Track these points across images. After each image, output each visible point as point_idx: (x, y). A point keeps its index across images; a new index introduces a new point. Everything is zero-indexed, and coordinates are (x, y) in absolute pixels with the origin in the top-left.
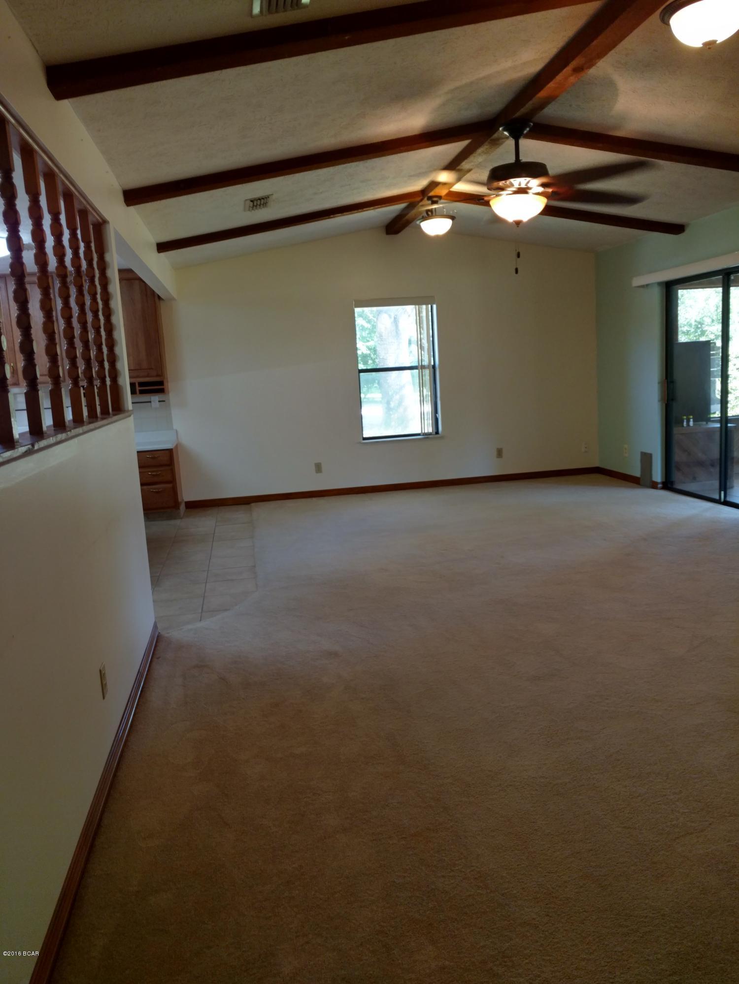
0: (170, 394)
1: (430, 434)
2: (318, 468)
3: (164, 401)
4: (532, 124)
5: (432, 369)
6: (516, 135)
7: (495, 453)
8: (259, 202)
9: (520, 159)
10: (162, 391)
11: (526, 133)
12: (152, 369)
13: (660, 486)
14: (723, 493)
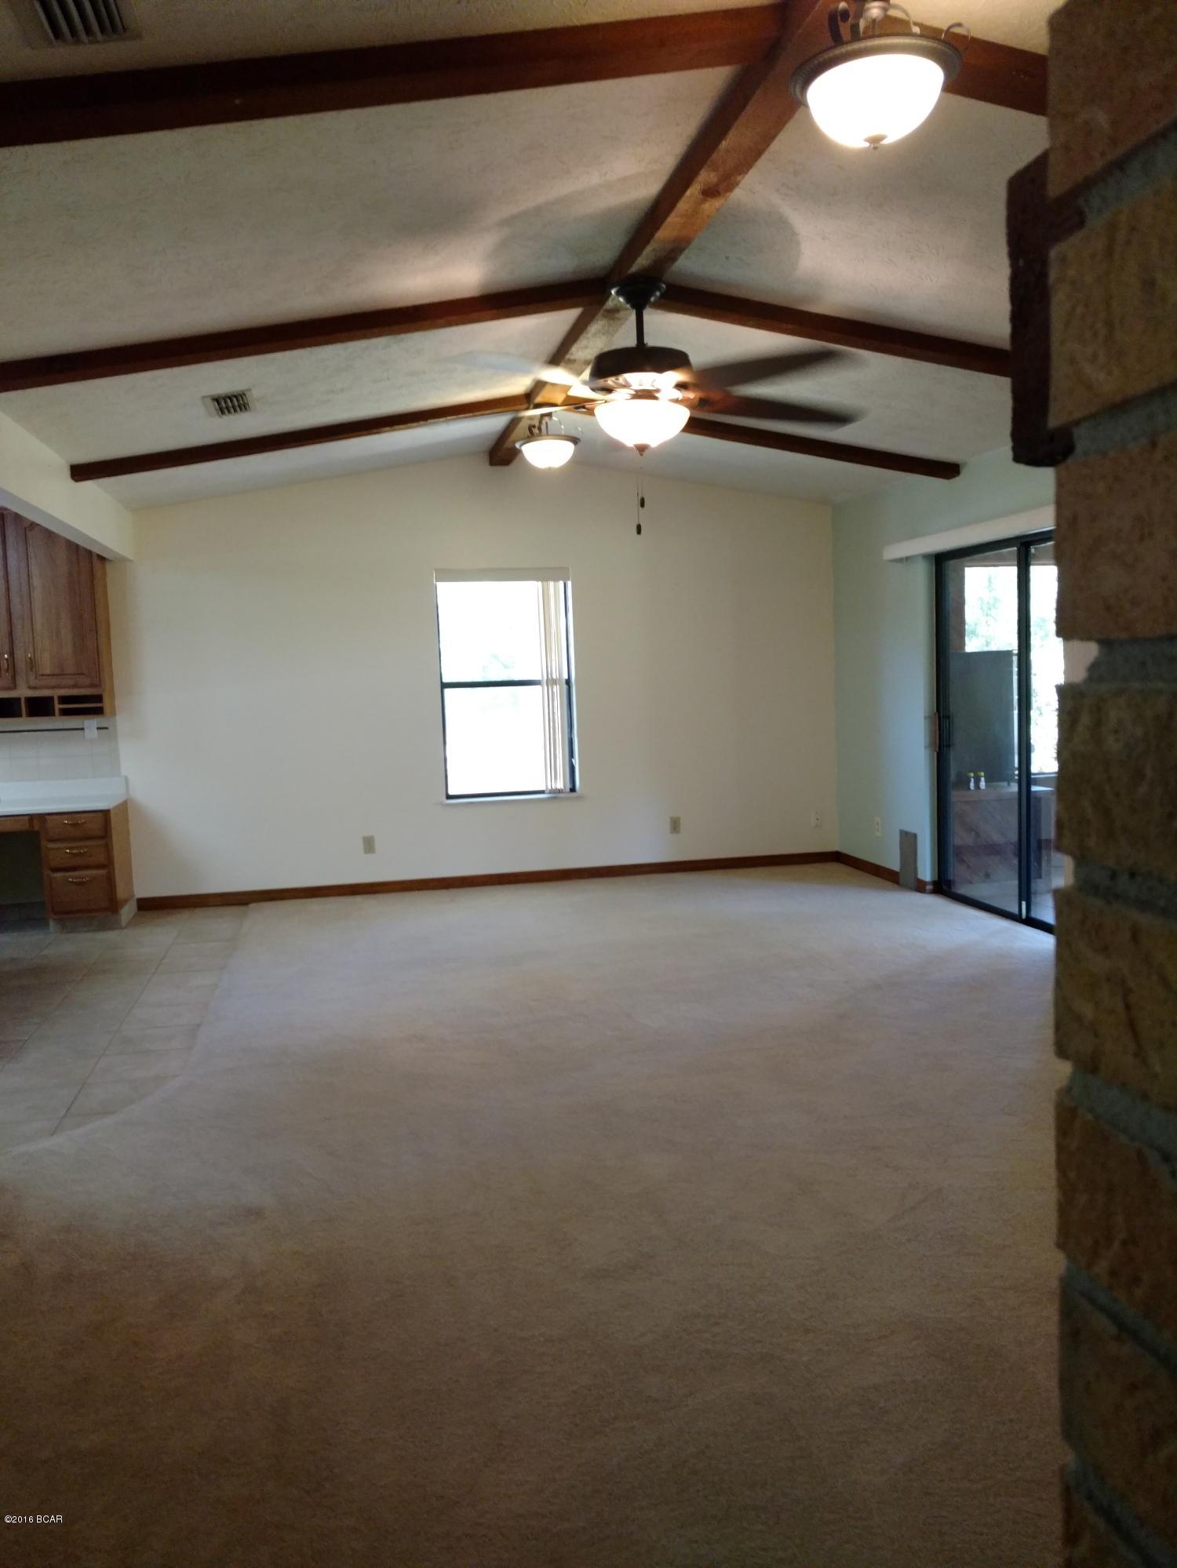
0: (118, 717)
1: (560, 791)
2: (369, 845)
3: (106, 728)
4: (664, 286)
5: (565, 687)
6: (639, 304)
7: (667, 826)
8: (231, 403)
9: (645, 342)
10: (99, 712)
11: (655, 301)
12: (83, 674)
13: (929, 887)
14: (1024, 904)
